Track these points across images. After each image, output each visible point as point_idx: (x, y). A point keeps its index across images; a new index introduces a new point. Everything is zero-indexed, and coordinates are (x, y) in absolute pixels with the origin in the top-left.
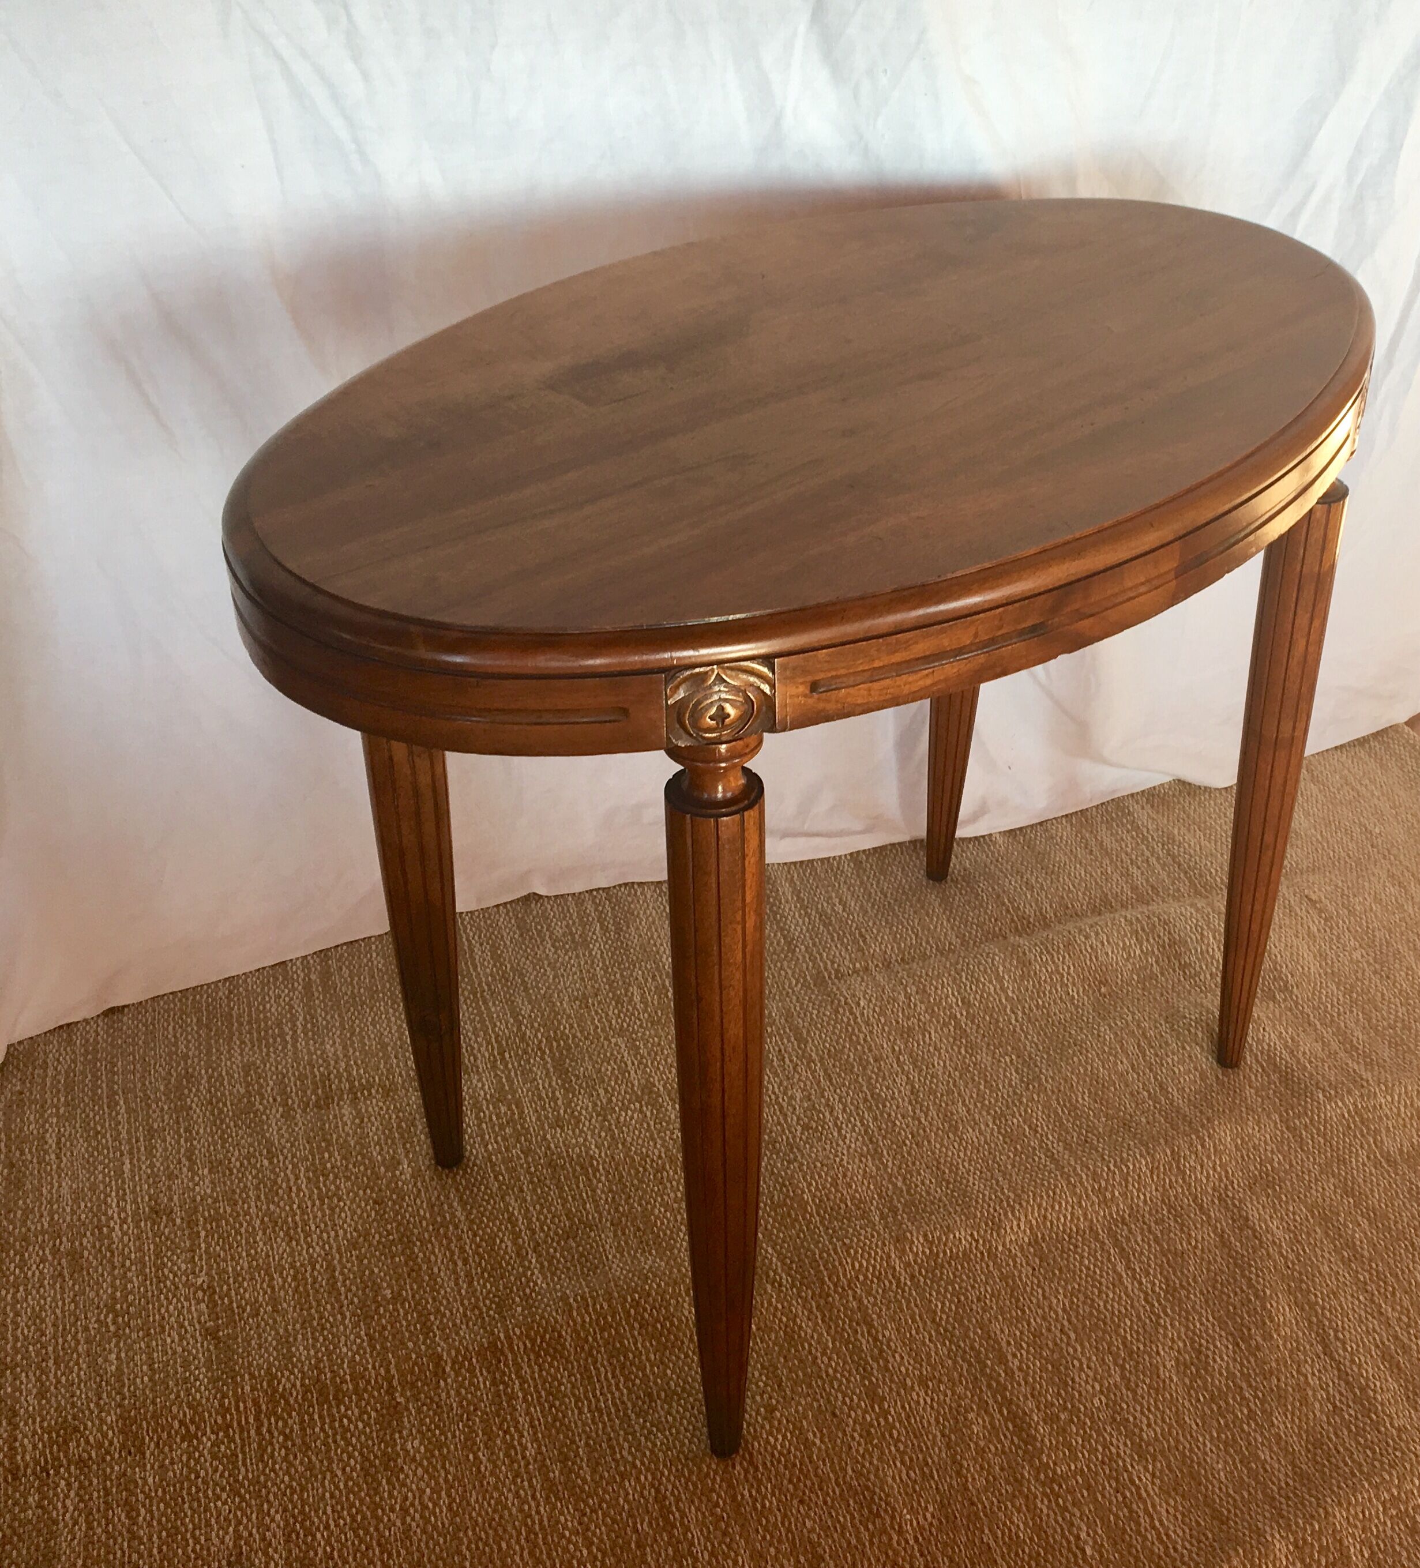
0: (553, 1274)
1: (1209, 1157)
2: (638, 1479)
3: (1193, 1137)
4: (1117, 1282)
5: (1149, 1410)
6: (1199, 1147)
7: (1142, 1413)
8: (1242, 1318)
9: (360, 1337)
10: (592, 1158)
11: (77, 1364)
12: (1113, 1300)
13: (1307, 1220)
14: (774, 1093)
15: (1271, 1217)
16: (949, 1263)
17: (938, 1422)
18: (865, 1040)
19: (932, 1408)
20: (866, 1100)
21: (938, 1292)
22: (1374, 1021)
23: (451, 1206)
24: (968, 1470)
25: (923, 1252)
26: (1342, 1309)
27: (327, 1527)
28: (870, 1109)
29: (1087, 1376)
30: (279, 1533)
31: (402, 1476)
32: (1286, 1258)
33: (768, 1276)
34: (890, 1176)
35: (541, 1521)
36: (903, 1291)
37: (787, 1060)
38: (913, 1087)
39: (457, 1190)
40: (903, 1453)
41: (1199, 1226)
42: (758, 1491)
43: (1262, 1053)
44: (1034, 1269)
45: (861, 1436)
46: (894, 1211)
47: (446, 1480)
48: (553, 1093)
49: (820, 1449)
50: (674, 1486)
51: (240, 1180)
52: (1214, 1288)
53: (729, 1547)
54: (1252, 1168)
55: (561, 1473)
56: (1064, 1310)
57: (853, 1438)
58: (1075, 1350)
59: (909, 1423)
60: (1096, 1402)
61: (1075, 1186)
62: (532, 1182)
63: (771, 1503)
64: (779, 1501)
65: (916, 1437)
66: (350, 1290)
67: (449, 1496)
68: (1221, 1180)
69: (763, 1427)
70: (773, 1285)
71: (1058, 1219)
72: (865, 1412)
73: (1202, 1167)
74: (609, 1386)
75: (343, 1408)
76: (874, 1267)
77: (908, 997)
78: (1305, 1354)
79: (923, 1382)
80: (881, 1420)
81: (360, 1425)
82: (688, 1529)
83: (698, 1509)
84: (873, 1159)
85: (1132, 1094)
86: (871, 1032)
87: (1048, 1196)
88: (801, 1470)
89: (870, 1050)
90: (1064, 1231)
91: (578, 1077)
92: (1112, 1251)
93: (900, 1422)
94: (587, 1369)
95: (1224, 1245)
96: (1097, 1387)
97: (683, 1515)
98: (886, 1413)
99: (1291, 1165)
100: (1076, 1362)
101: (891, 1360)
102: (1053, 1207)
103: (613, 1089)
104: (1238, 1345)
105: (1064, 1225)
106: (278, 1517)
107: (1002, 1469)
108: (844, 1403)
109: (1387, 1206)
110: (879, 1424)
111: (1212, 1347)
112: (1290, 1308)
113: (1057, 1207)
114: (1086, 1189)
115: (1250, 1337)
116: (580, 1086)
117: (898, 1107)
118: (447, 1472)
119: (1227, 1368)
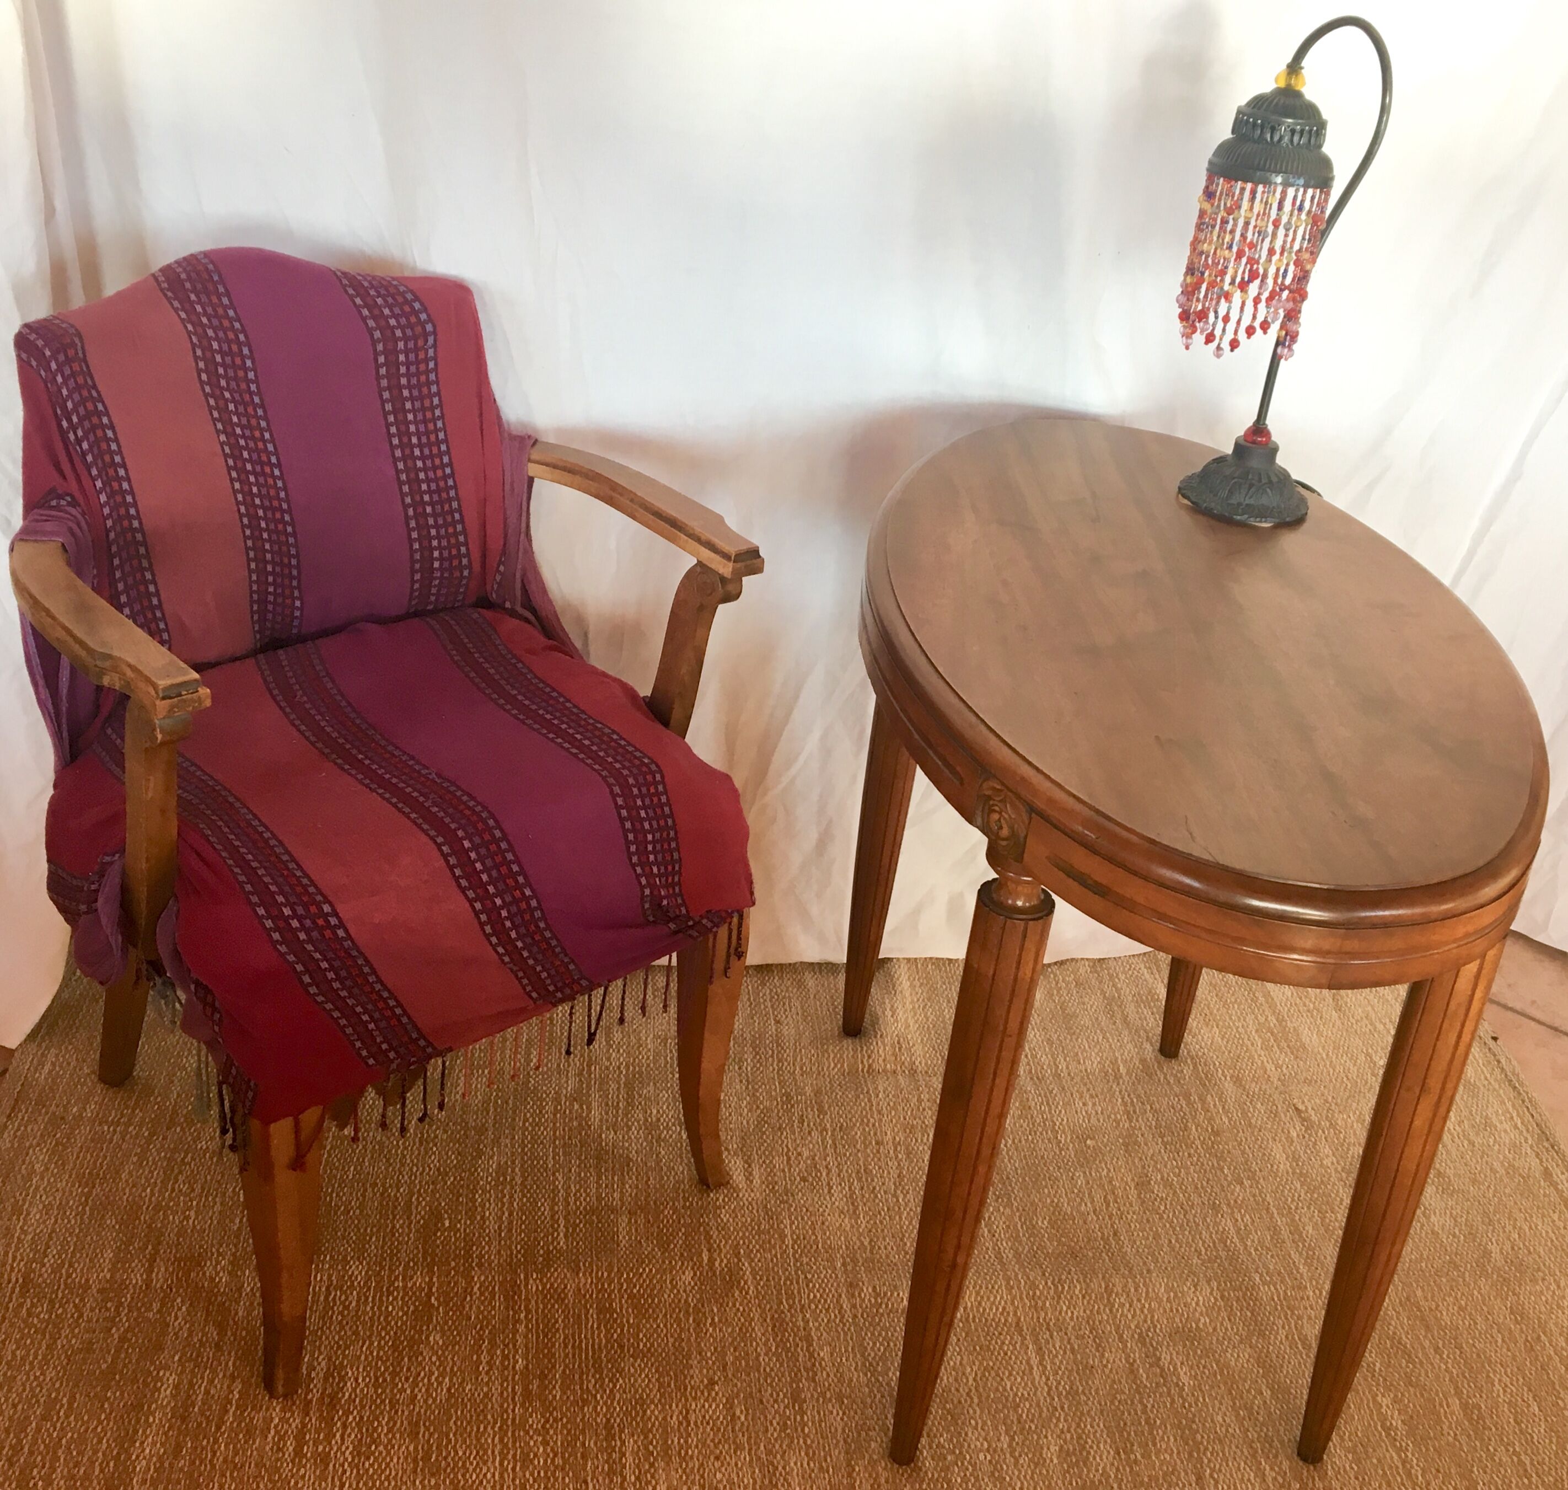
0: (574, 1239)
1: (1139, 1300)
2: (595, 1407)
3: (1131, 1281)
4: (1027, 1372)
5: (1025, 1477)
6: (1133, 1289)
7: (1019, 1478)
8: (1129, 1434)
9: (417, 1248)
10: (631, 1160)
11: (211, 1218)
12: (1020, 1384)
13: (1215, 1376)
14: (787, 1146)
15: (1182, 1363)
16: (888, 1314)
17: (844, 1431)
18: (874, 1125)
19: (842, 1419)
20: (858, 1172)
21: (873, 1334)
23: (513, 1171)
24: (858, 1474)
25: (870, 1300)
26: (1224, 1454)
27: (356, 1380)
28: (860, 1179)
29: (979, 1434)
30: (321, 1375)
31: (420, 1358)
32: (1184, 1400)
33: (739, 1283)
34: (861, 1234)
35: (514, 1420)
36: (844, 1325)
38: (901, 1172)
39: (523, 1159)
40: (808, 1447)
41: (1113, 1350)
42: (686, 1442)
43: (1217, 1233)
44: (959, 1340)
45: (778, 1424)
46: (855, 1261)
47: (452, 1369)
49: (742, 1424)
50: (622, 1420)
52: (1112, 1402)
53: (653, 1477)
54: (1177, 1320)
55: (538, 1387)
56: (975, 1380)
57: (771, 1424)
58: (975, 1412)
59: (820, 1426)
60: (981, 1456)
61: (1012, 1288)
62: (579, 1166)
63: (693, 1452)
64: (700, 1452)
65: (822, 1437)
66: (420, 1213)
67: (451, 1380)
68: (1145, 1321)
69: (702, 1393)
70: (741, 1292)
71: (991, 1309)
72: (786, 1407)
73: (1130, 1306)
74: (593, 1333)
75: (391, 1299)
76: (826, 1301)
78: (1179, 1478)
79: (840, 1398)
80: (798, 1418)
81: (400, 1314)
82: (624, 1455)
83: (635, 1442)
84: (850, 1218)
85: (1087, 1231)
87: (987, 1288)
88: (723, 1436)
90: (993, 1320)
92: (1031, 1347)
93: (813, 1422)
94: (579, 1316)
95: (1132, 1372)
96: (986, 1445)
97: (623, 1442)
98: (803, 1413)
99: (1215, 1329)
100: (973, 1422)
101: (819, 1374)
102: (988, 1299)
104: (1119, 1454)
105: (995, 1314)
106: (323, 1364)
108: (771, 1395)
110: (795, 1419)
111: (1095, 1448)
112: (1176, 1440)
113: (992, 1299)
114: (1021, 1294)
115: (1132, 1451)
117: (883, 1184)
118: (454, 1363)
119: (1104, 1469)
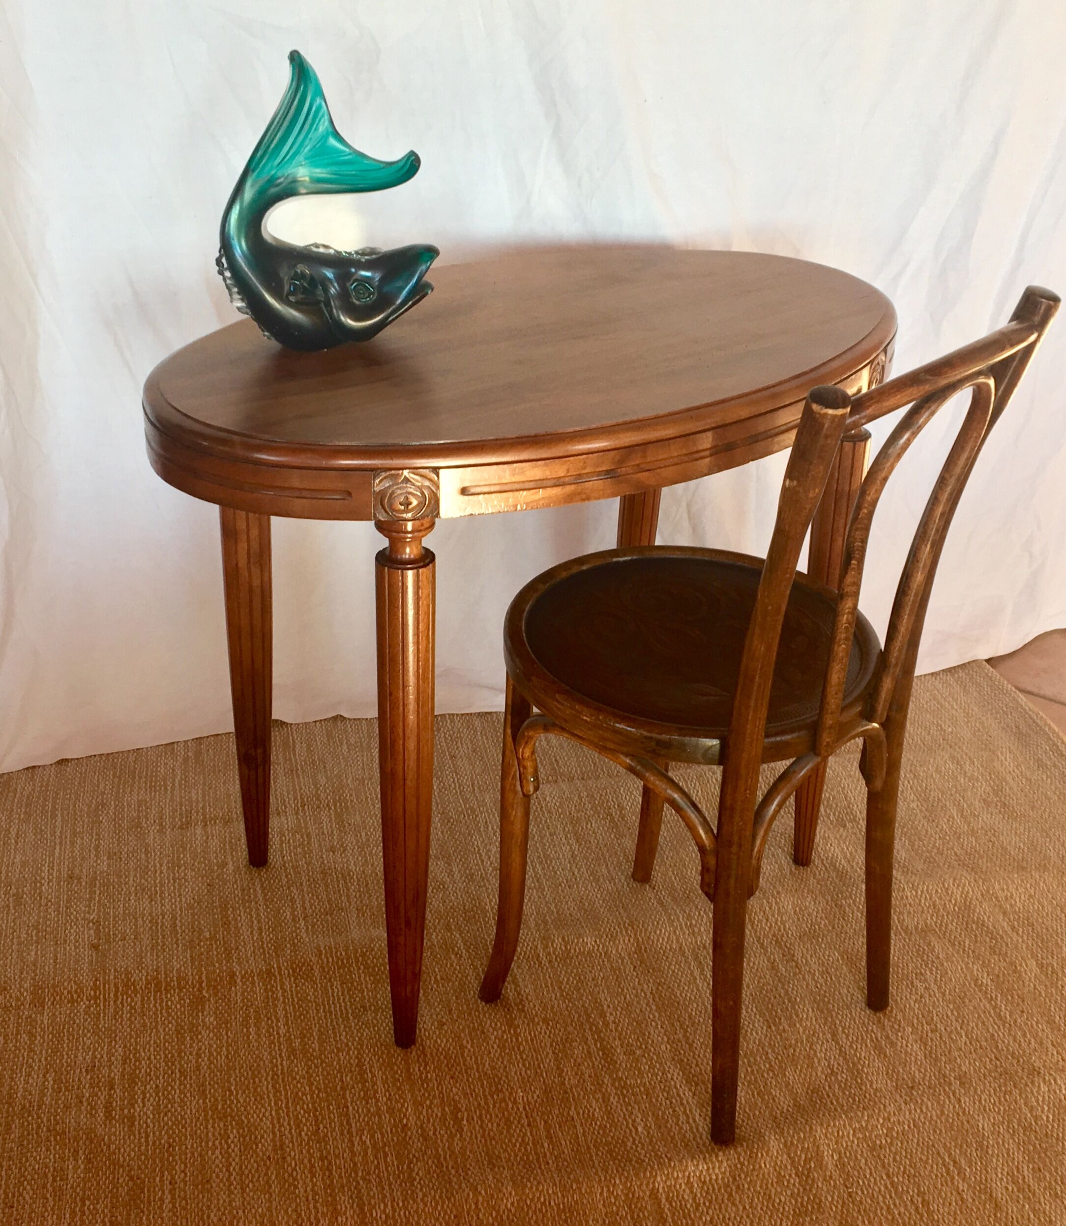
0: (314, 933)
1: (773, 915)
2: (348, 1053)
3: (765, 901)
4: (692, 981)
5: (699, 1056)
6: (767, 908)
7: (694, 1057)
8: (776, 1012)
9: (186, 957)
10: (351, 871)
11: (11, 955)
12: (687, 991)
13: (838, 961)
14: (477, 846)
15: (811, 956)
16: (577, 957)
17: (551, 1045)
18: (546, 822)
19: (549, 1037)
20: (539, 857)
21: (566, 972)
22: (916, 847)
23: (255, 890)
24: (567, 1074)
25: (561, 948)
26: (851, 1015)
27: (149, 1059)
28: (541, 863)
29: (660, 1032)
30: (119, 1058)
31: (200, 1037)
32: (816, 982)
33: (453, 950)
34: (547, 903)
35: (282, 1070)
36: (542, 968)
37: (490, 828)
38: (573, 853)
39: (261, 880)
40: (524, 1060)
41: (757, 955)
42: (425, 1068)
43: (827, 859)
44: (635, 967)
45: (498, 1046)
46: (545, 923)
47: (227, 1042)
48: (332, 832)
49: (469, 1051)
50: (371, 1059)
51: (126, 864)
52: (761, 992)
53: (400, 1097)
54: (804, 926)
55: (300, 1043)
56: (651, 993)
57: (493, 1048)
58: (654, 1016)
59: (533, 1044)
60: (663, 1047)
61: (673, 921)
62: (309, 880)
63: (432, 1076)
64: (437, 1075)
65: (535, 1051)
66: (184, 931)
67: (227, 1050)
68: (780, 930)
69: (434, 1032)
70: (456, 955)
71: (658, 940)
72: (504, 1032)
73: (767, 920)
74: (339, 999)
75: (169, 996)
76: (525, 954)
77: (580, 798)
78: (818, 1038)
79: (545, 1021)
80: (514, 1040)
81: (178, 1006)
82: (375, 1084)
83: (384, 1073)
84: (537, 892)
86: (551, 817)
87: (653, 924)
88: (455, 1061)
89: (548, 828)
90: (661, 948)
91: (350, 825)
92: (692, 963)
93: (527, 1041)
94: (326, 989)
95: (773, 968)
96: (666, 1039)
97: (373, 1076)
98: (517, 1035)
99: (833, 928)
100: (653, 1024)
101: (527, 1005)
102: (655, 933)
103: (372, 834)
104: (770, 1027)
105: (662, 944)
106: (120, 1049)
107: (590, 1077)
108: (491, 1026)
109: (898, 958)
110: (512, 1041)
111: (751, 1026)
112: (813, 1011)
113: (658, 932)
114: (681, 925)
115: (780, 1024)
116: (350, 830)
117: (560, 864)
118: (228, 1037)
119: (760, 1040)
